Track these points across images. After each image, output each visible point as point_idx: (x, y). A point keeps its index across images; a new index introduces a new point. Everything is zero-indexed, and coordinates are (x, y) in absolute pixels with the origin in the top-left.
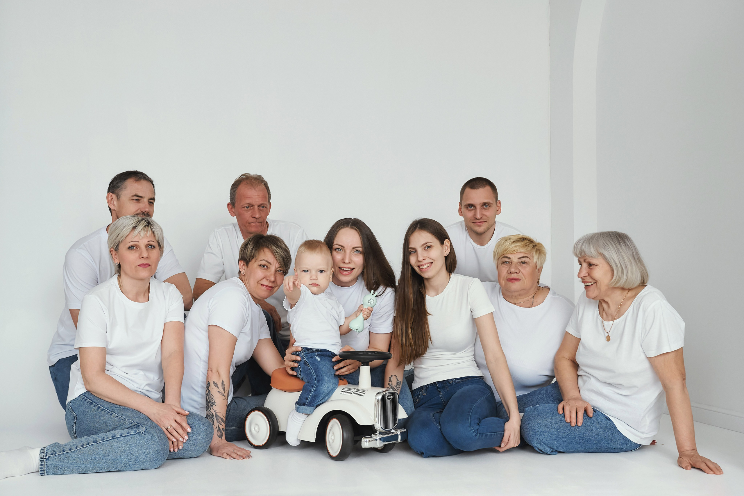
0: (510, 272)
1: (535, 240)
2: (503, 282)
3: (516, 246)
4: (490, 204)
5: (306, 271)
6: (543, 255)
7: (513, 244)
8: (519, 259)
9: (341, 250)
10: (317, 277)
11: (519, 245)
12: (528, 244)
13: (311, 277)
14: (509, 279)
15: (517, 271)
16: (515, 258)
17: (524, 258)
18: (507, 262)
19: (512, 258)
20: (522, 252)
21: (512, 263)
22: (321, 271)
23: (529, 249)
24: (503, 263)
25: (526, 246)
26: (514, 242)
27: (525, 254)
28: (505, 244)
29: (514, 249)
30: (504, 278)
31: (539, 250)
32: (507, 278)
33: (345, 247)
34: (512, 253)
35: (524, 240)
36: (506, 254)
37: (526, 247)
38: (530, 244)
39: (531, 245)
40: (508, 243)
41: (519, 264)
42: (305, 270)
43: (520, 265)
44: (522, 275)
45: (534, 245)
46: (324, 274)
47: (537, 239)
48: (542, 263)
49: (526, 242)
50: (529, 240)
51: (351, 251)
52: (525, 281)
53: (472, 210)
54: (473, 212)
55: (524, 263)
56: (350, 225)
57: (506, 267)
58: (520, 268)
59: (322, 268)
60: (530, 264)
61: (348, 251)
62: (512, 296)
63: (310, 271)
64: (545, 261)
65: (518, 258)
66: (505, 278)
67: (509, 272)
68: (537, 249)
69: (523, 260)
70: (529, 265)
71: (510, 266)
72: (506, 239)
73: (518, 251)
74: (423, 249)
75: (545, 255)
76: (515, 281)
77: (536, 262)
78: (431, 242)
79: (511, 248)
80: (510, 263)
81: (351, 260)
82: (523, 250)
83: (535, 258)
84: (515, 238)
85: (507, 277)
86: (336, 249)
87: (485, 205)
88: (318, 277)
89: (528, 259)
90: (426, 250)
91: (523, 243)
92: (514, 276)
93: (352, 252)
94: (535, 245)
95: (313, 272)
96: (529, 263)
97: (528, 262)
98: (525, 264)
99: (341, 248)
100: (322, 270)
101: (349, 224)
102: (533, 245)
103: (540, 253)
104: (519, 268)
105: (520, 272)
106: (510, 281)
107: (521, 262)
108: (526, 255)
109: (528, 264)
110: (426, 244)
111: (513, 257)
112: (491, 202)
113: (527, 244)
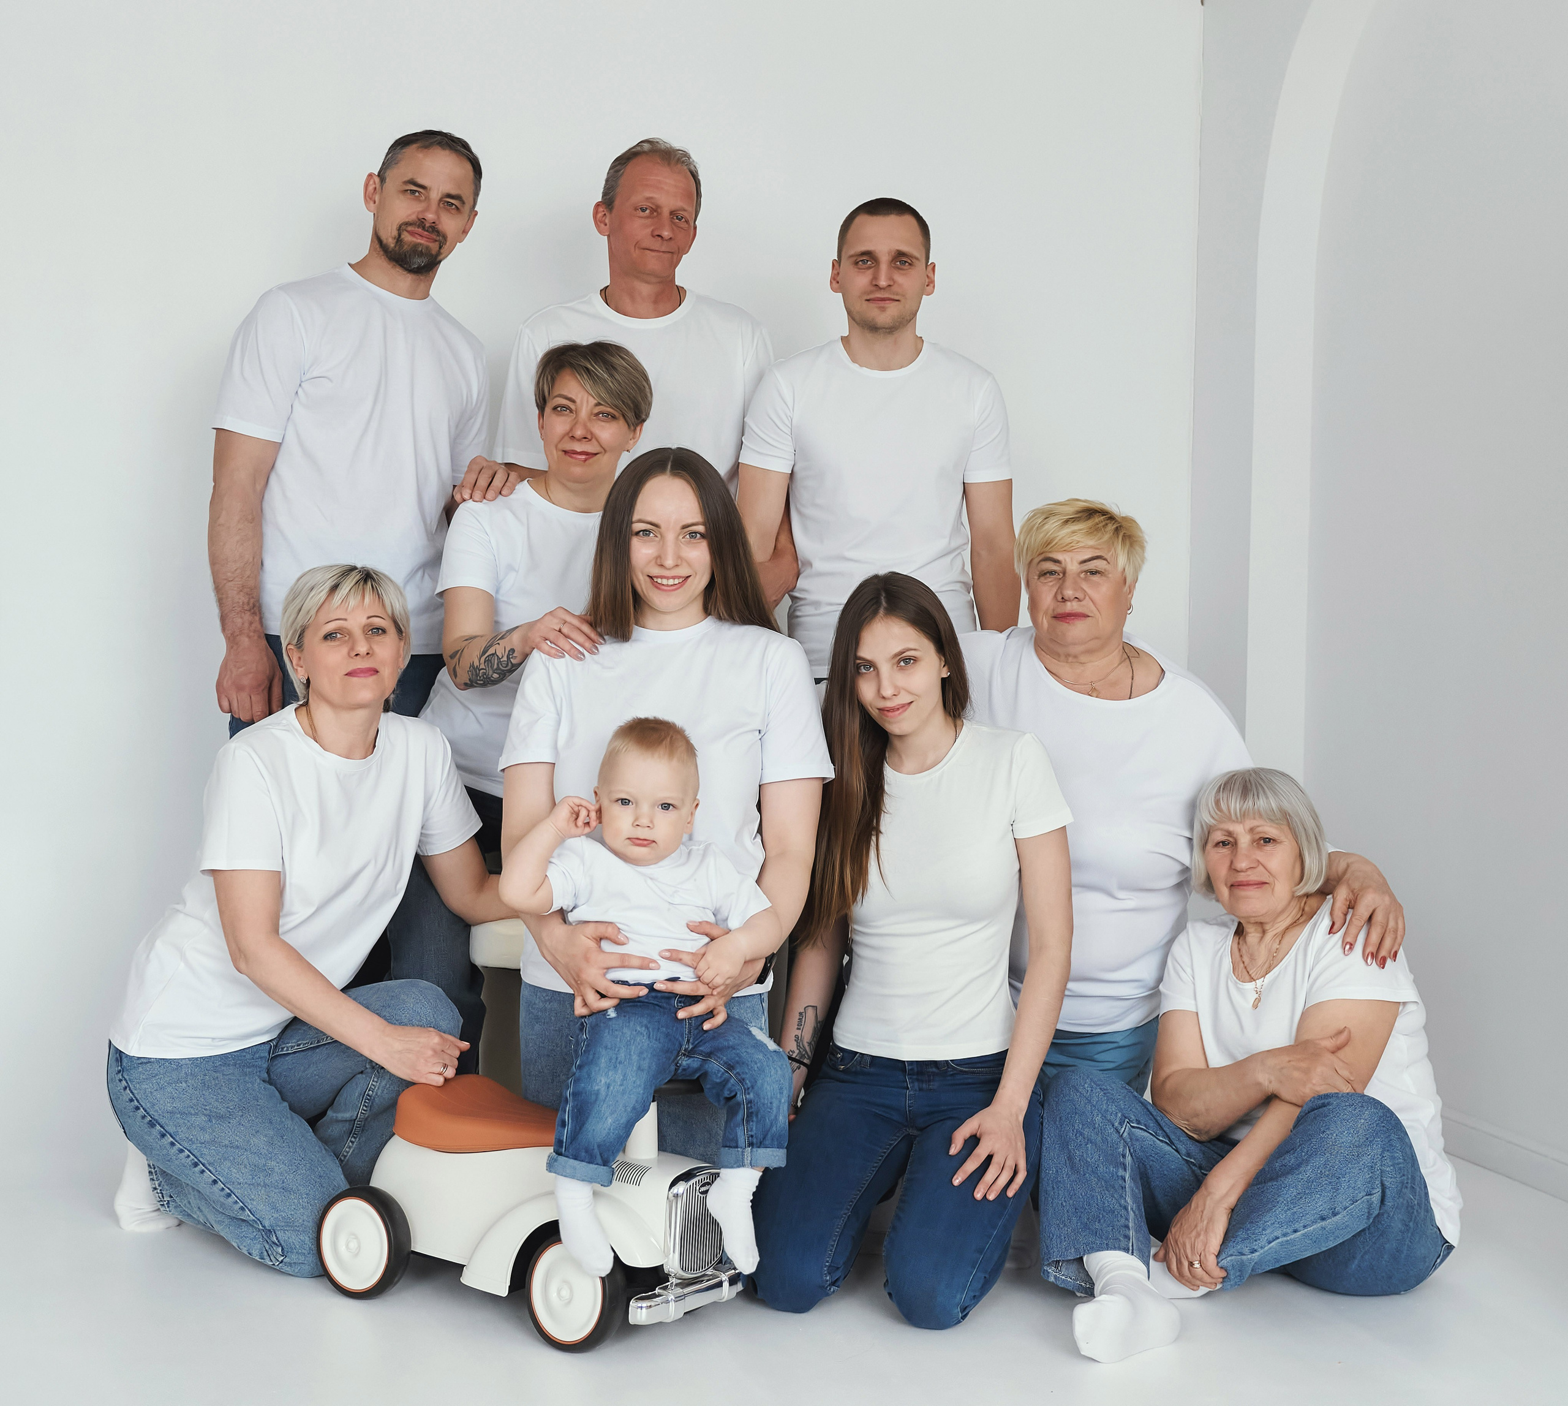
0: (1063, 598)
1: (1115, 510)
2: (1045, 622)
3: (1073, 532)
4: (914, 260)
5: (625, 802)
6: (1137, 548)
7: (1067, 526)
8: (1082, 565)
9: (652, 535)
10: (652, 822)
11: (1081, 530)
12: (1103, 526)
13: (636, 819)
14: (1060, 614)
15: (1080, 595)
16: (1071, 562)
17: (1095, 561)
18: (1051, 573)
19: (1065, 560)
20: (1091, 547)
21: (1067, 575)
22: (666, 806)
23: (1106, 537)
24: (1044, 574)
25: (1097, 530)
26: (1067, 522)
27: (1097, 551)
28: (1046, 527)
29: (1068, 540)
30: (1046, 613)
31: (1130, 537)
32: (1056, 613)
33: (663, 526)
34: (1064, 549)
35: (1091, 514)
36: (1050, 552)
37: (1100, 534)
38: (1107, 524)
39: (1111, 527)
40: (1052, 525)
41: (1082, 575)
42: (622, 800)
43: (1085, 579)
44: (1091, 604)
45: (1117, 528)
46: (671, 814)
47: (1120, 507)
48: (1137, 570)
49: (1098, 519)
50: (1103, 515)
51: (679, 535)
52: (1100, 619)
53: (869, 268)
54: (870, 272)
55: (1094, 573)
56: (669, 467)
57: (1051, 584)
58: (1085, 586)
59: (669, 798)
60: (1110, 575)
61: (670, 537)
62: (1068, 655)
63: (637, 803)
64: (1143, 561)
65: (1079, 562)
66: (1050, 612)
67: (1059, 598)
68: (1124, 536)
69: (1092, 565)
70: (1108, 577)
71: (1061, 581)
72: (1047, 514)
73: (1081, 545)
74: (893, 664)
75: (1143, 548)
76: (1074, 619)
77: (1124, 569)
78: (917, 648)
79: (1063, 538)
80: (1061, 575)
81: (680, 557)
82: (1091, 543)
83: (1122, 560)
84: (1069, 510)
85: (1054, 610)
86: (637, 533)
87: (901, 259)
88: (655, 822)
89: (1105, 562)
90: (901, 669)
91: (1090, 523)
92: (1070, 607)
93: (681, 537)
94: (1120, 526)
95: (645, 808)
96: (1106, 573)
97: (1105, 570)
98: (1098, 575)
99: (652, 530)
100: (669, 805)
101: (667, 465)
102: (1115, 526)
103: (1131, 545)
104: (1085, 588)
105: (1087, 597)
106: (1062, 621)
107: (1086, 572)
108: (1099, 554)
109: (1105, 576)
110: (904, 652)
111: (1068, 560)
112: (916, 253)
113: (1101, 525)
